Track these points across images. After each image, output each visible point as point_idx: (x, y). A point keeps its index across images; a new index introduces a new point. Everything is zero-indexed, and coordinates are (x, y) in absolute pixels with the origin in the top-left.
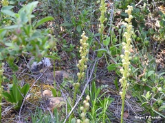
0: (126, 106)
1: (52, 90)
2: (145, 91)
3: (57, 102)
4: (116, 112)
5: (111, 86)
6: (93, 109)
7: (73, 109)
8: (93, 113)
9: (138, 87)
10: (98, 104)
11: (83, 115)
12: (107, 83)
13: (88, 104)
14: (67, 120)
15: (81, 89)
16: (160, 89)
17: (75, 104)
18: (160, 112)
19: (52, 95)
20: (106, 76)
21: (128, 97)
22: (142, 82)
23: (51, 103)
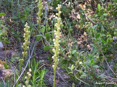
0: (57, 75)
1: (4, 64)
2: (70, 64)
3: (7, 72)
4: (50, 80)
5: (46, 61)
6: (34, 77)
7: (19, 77)
8: (34, 81)
9: (65, 62)
10: (37, 74)
12: (43, 59)
13: (30, 75)
14: (15, 86)
15: (25, 63)
16: (81, 63)
17: (20, 74)
19: (4, 68)
20: (42, 53)
21: (59, 68)
22: (68, 58)
23: (3, 73)
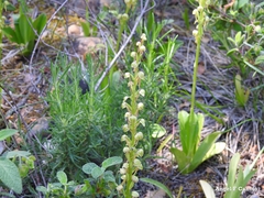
11: (135, 64)
18: (257, 66)
